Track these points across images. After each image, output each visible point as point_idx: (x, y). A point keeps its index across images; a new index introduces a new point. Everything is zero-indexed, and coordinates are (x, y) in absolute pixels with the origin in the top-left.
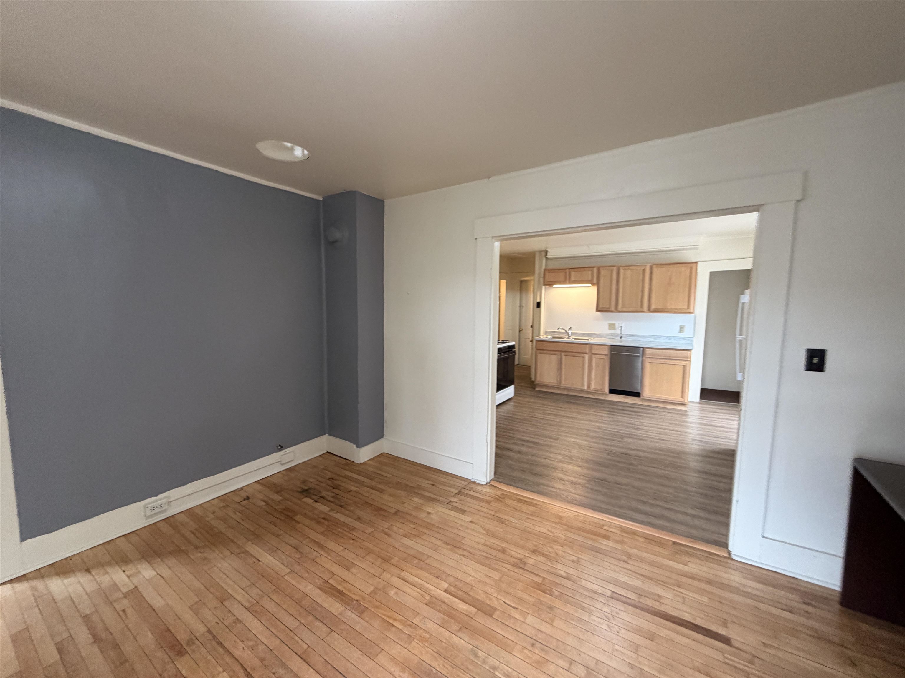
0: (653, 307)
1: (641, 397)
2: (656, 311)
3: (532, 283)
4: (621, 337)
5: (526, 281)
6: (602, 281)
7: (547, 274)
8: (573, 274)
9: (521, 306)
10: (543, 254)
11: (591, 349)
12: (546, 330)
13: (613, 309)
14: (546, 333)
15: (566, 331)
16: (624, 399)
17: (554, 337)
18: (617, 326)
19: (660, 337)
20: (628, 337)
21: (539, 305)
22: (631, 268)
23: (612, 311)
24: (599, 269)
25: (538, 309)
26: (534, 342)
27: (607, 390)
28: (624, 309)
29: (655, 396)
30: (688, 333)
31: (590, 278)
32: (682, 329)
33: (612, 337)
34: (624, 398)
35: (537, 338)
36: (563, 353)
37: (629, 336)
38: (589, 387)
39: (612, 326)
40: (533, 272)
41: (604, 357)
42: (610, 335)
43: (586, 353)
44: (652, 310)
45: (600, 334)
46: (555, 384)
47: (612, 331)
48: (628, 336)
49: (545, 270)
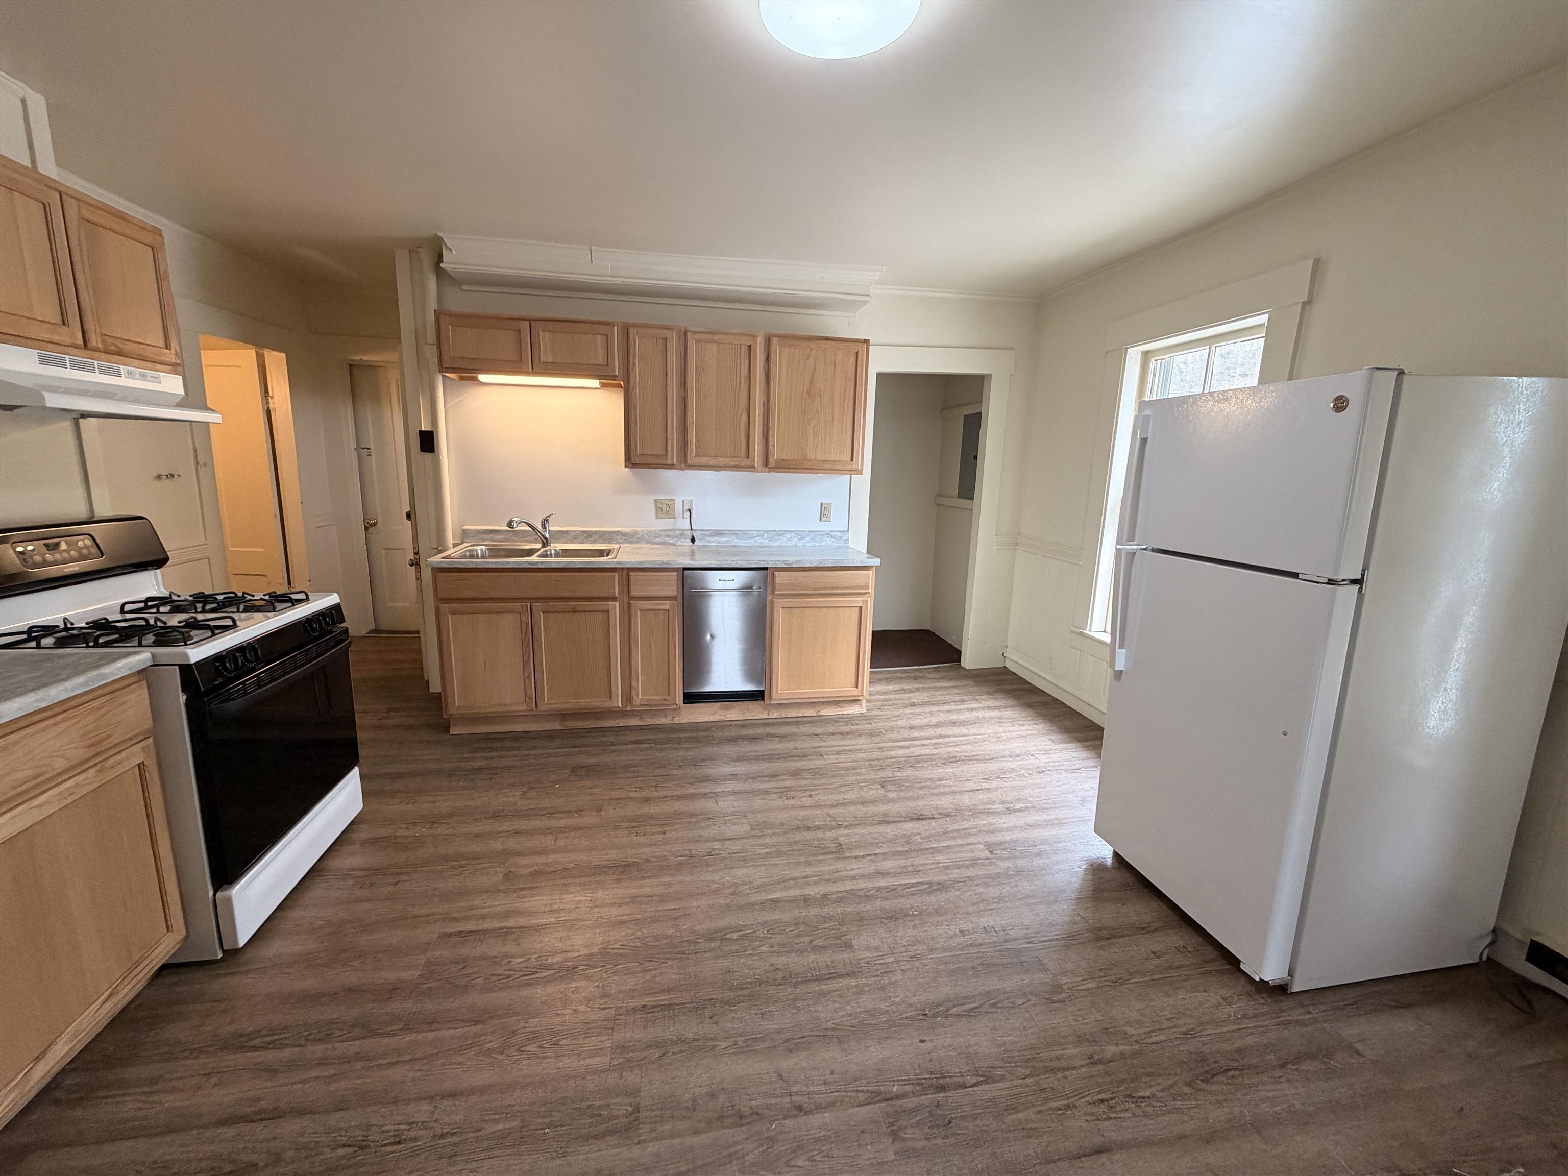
0: (775, 456)
1: (767, 701)
2: (784, 466)
3: (393, 375)
4: (693, 540)
5: (372, 368)
6: (636, 372)
7: (449, 331)
8: (544, 338)
9: (362, 449)
10: (426, 257)
11: (627, 585)
12: (464, 528)
13: (673, 458)
14: (465, 535)
15: (534, 529)
16: (721, 712)
17: (494, 552)
18: (678, 507)
19: (781, 533)
20: (708, 538)
21: (428, 442)
22: (716, 337)
23: (671, 466)
24: (626, 330)
25: (428, 455)
26: (427, 574)
27: (679, 698)
28: (704, 460)
29: (802, 693)
30: (837, 522)
31: (601, 360)
32: (824, 512)
33: (667, 540)
34: (721, 709)
35: (437, 559)
36: (537, 605)
37: (711, 536)
38: (628, 697)
39: (664, 509)
40: (397, 338)
41: (666, 605)
42: (663, 534)
43: (614, 599)
44: (772, 462)
45: (636, 533)
46: (516, 708)
47: (666, 524)
48: (708, 536)
49: (438, 314)
